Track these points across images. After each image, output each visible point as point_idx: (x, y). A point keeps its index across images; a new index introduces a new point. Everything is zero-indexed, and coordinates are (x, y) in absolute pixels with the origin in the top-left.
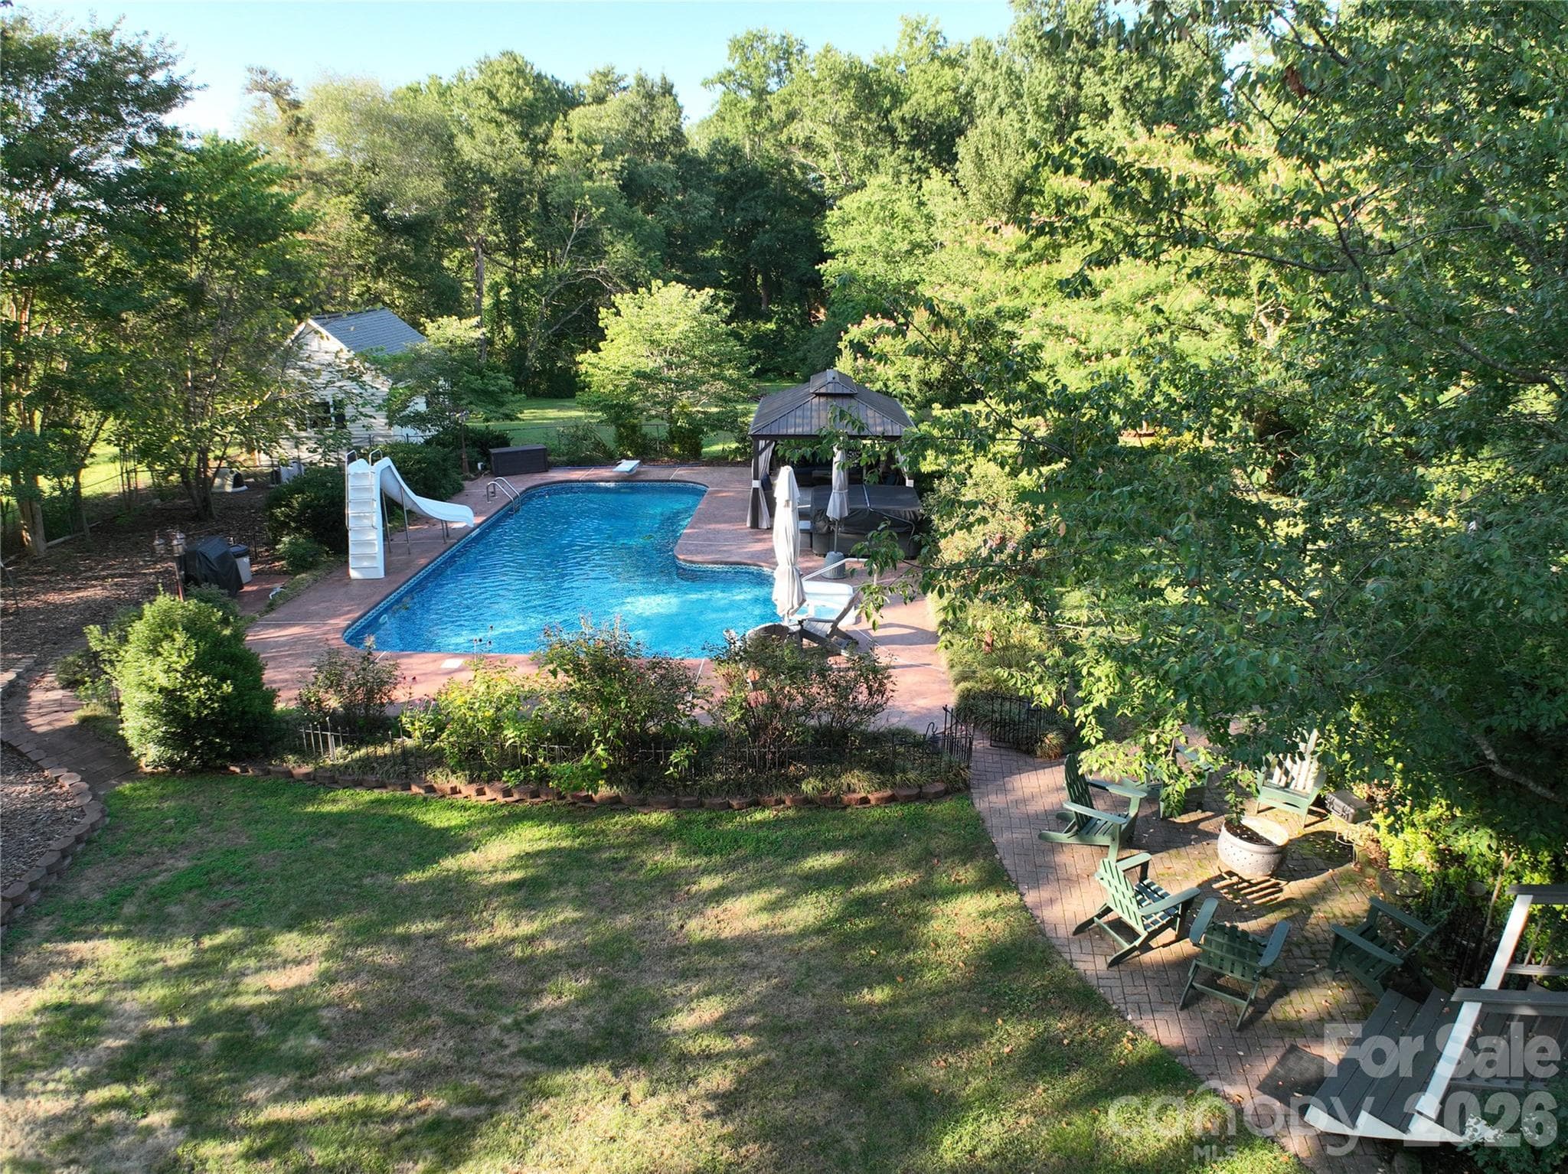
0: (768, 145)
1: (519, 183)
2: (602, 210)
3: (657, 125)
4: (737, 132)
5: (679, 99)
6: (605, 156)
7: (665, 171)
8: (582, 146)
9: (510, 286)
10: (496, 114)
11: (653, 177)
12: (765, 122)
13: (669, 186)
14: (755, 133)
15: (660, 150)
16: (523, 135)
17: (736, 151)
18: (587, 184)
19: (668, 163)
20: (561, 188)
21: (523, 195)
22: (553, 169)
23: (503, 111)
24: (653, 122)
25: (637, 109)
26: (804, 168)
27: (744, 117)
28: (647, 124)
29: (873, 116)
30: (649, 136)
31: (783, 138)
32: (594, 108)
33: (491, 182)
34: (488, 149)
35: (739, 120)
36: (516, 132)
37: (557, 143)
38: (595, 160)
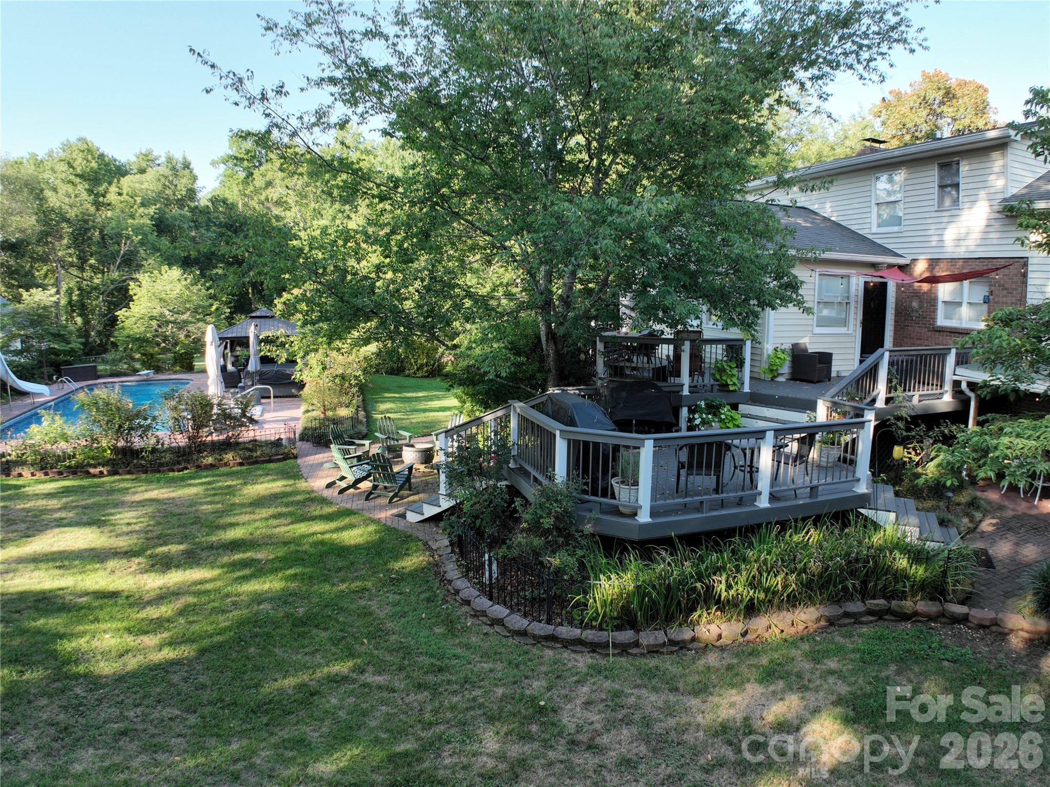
0: (254, 203)
1: (86, 222)
2: (140, 237)
3: (179, 188)
4: (233, 195)
5: (194, 171)
6: (143, 205)
7: (184, 217)
8: (127, 197)
9: (79, 289)
10: (72, 177)
11: (176, 220)
12: (251, 188)
13: (186, 226)
14: (245, 195)
15: (181, 203)
16: (90, 191)
17: (233, 207)
18: (130, 221)
19: (186, 212)
20: (113, 224)
21: (89, 229)
22: (109, 214)
23: (76, 175)
24: (176, 186)
25: (166, 177)
26: (278, 218)
27: (238, 184)
28: (173, 187)
29: (318, 184)
30: (174, 195)
31: (263, 198)
32: (138, 176)
33: (68, 221)
34: (67, 200)
35: (234, 186)
36: (86, 189)
37: (112, 197)
38: (136, 207)
